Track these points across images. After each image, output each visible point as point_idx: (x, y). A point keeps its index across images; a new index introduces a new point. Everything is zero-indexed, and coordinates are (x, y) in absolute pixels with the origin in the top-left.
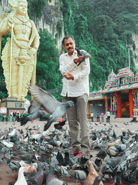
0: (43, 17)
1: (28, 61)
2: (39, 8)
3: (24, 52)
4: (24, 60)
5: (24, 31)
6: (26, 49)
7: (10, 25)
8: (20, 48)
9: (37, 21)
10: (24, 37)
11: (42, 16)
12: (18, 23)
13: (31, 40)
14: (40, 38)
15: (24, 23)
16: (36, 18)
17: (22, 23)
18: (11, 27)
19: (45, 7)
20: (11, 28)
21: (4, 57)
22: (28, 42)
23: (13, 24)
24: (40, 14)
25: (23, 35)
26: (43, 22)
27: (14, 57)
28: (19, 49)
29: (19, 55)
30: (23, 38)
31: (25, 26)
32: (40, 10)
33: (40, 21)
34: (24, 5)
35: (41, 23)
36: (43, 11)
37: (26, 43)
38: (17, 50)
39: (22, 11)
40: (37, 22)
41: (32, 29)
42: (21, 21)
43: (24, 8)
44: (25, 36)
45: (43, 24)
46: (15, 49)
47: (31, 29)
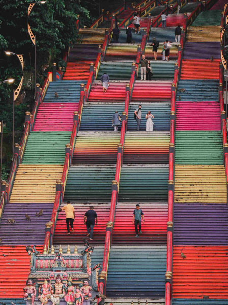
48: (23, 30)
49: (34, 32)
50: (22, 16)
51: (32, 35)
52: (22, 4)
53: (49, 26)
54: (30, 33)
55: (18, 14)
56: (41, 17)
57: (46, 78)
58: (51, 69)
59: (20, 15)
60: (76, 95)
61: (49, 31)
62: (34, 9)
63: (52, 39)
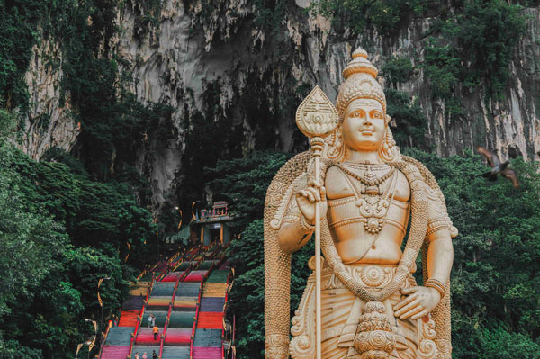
0: (521, 92)
1: (398, 349)
2: (493, 56)
3: (375, 314)
4: (379, 349)
5: (374, 222)
6: (390, 297)
7: (308, 210)
8: (362, 299)
9: (492, 116)
10: (374, 247)
11: (514, 85)
12: (346, 193)
13: (411, 254)
14: (455, 232)
15: (370, 188)
16: (487, 103)
17: (363, 188)
18: (314, 219)
19: (525, 43)
20: (312, 222)
21: (300, 345)
22: (397, 264)
23: (318, 204)
24: (502, 80)
25: (371, 238)
26: (523, 114)
27: (340, 340)
28: (358, 304)
29: (358, 332)
30: (372, 254)
31: (373, 200)
32: (497, 64)
33: (510, 111)
34: (367, 109)
35: (514, 124)
36: (518, 65)
37: (386, 270)
38: (348, 309)
39: (361, 138)
40: (492, 122)
41: (410, 201)
42: (356, 182)
43: (369, 120)
44: (377, 244)
45: (526, 122)
46: (340, 307)
47: (404, 205)
49: (101, 297)
53: (112, 292)
54: (99, 299)
56: (107, 286)
57: (107, 325)
58: (112, 319)
60: (127, 338)
61: (112, 297)
62: (103, 282)
63: (113, 301)
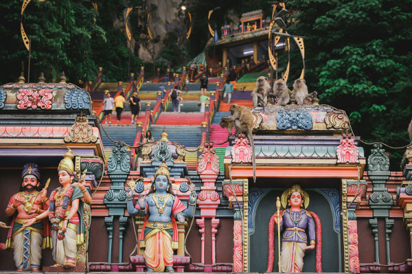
48: (17, 36)
50: (16, 18)
51: (25, 39)
52: (15, 4)
53: (52, 35)
54: (24, 36)
55: (11, 16)
59: (13, 17)
